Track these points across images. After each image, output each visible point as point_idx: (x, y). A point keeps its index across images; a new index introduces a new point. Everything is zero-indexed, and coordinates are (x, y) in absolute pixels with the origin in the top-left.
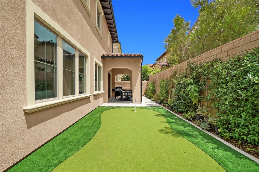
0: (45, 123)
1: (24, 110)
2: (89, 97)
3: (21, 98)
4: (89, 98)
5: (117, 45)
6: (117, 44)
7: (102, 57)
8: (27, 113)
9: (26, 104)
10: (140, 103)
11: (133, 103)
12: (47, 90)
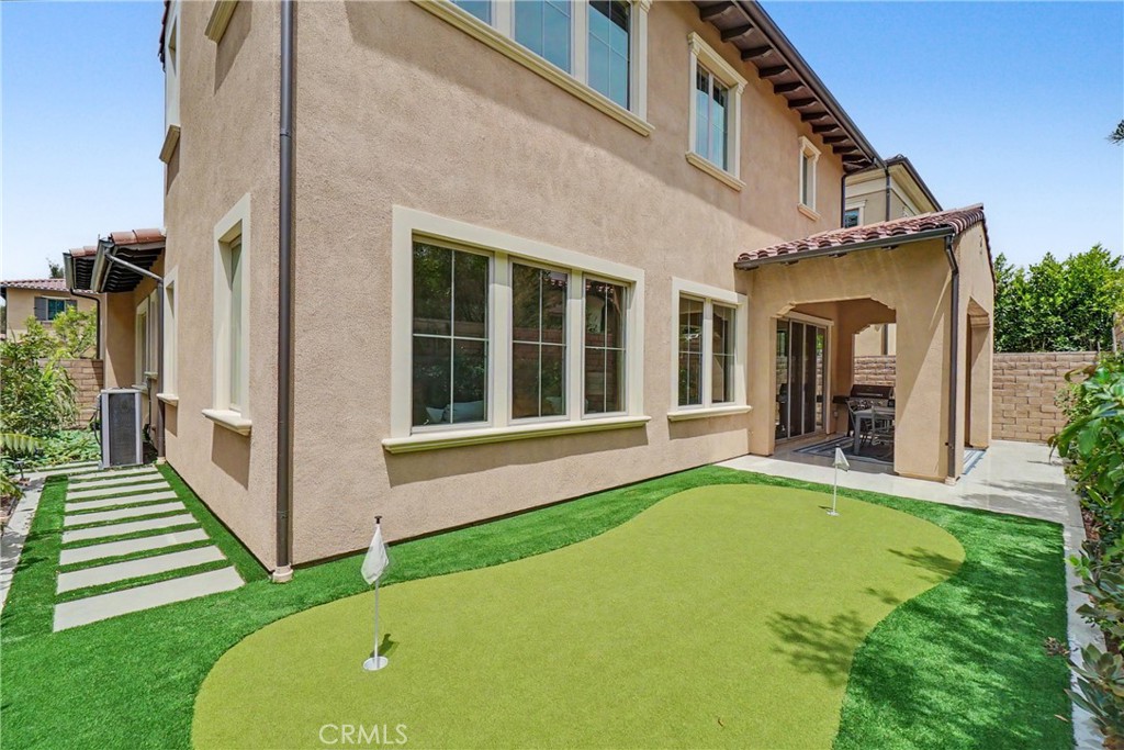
0: (437, 481)
1: (384, 446)
2: (641, 424)
3: (379, 421)
4: (639, 427)
5: (888, 175)
6: (886, 171)
7: (735, 264)
8: (392, 454)
9: (389, 432)
10: (943, 481)
11: (897, 474)
12: (454, 401)
